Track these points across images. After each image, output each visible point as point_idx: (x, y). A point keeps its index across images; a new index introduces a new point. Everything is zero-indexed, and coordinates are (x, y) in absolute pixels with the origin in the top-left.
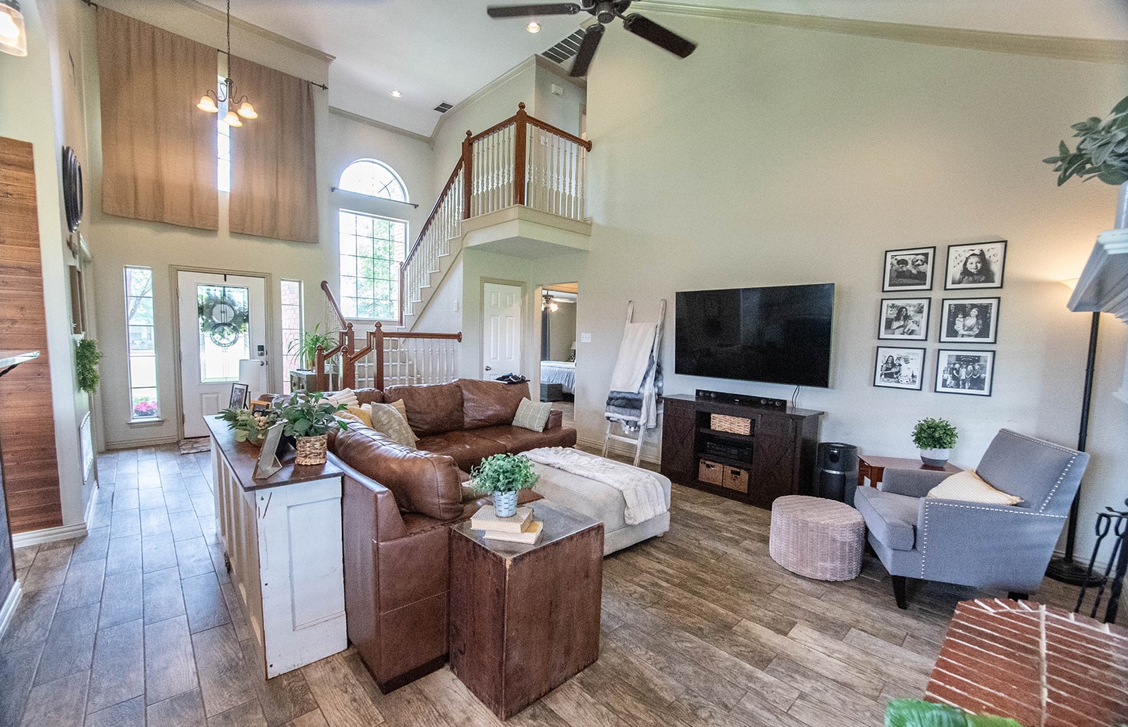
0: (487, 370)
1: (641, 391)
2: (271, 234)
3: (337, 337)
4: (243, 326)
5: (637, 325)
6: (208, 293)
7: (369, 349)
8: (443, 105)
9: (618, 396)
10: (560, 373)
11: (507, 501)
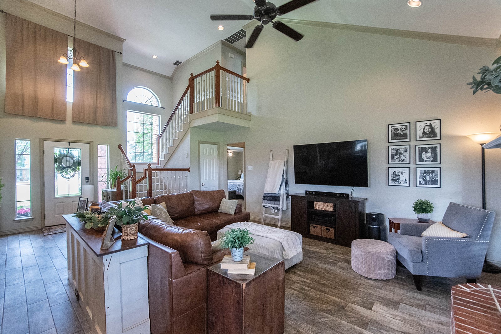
0: (202, 185)
1: (279, 192)
2: (93, 122)
3: (127, 172)
4: (78, 168)
5: (275, 161)
6: (60, 152)
7: (145, 177)
8: (177, 62)
9: (268, 195)
10: (234, 185)
11: (239, 253)
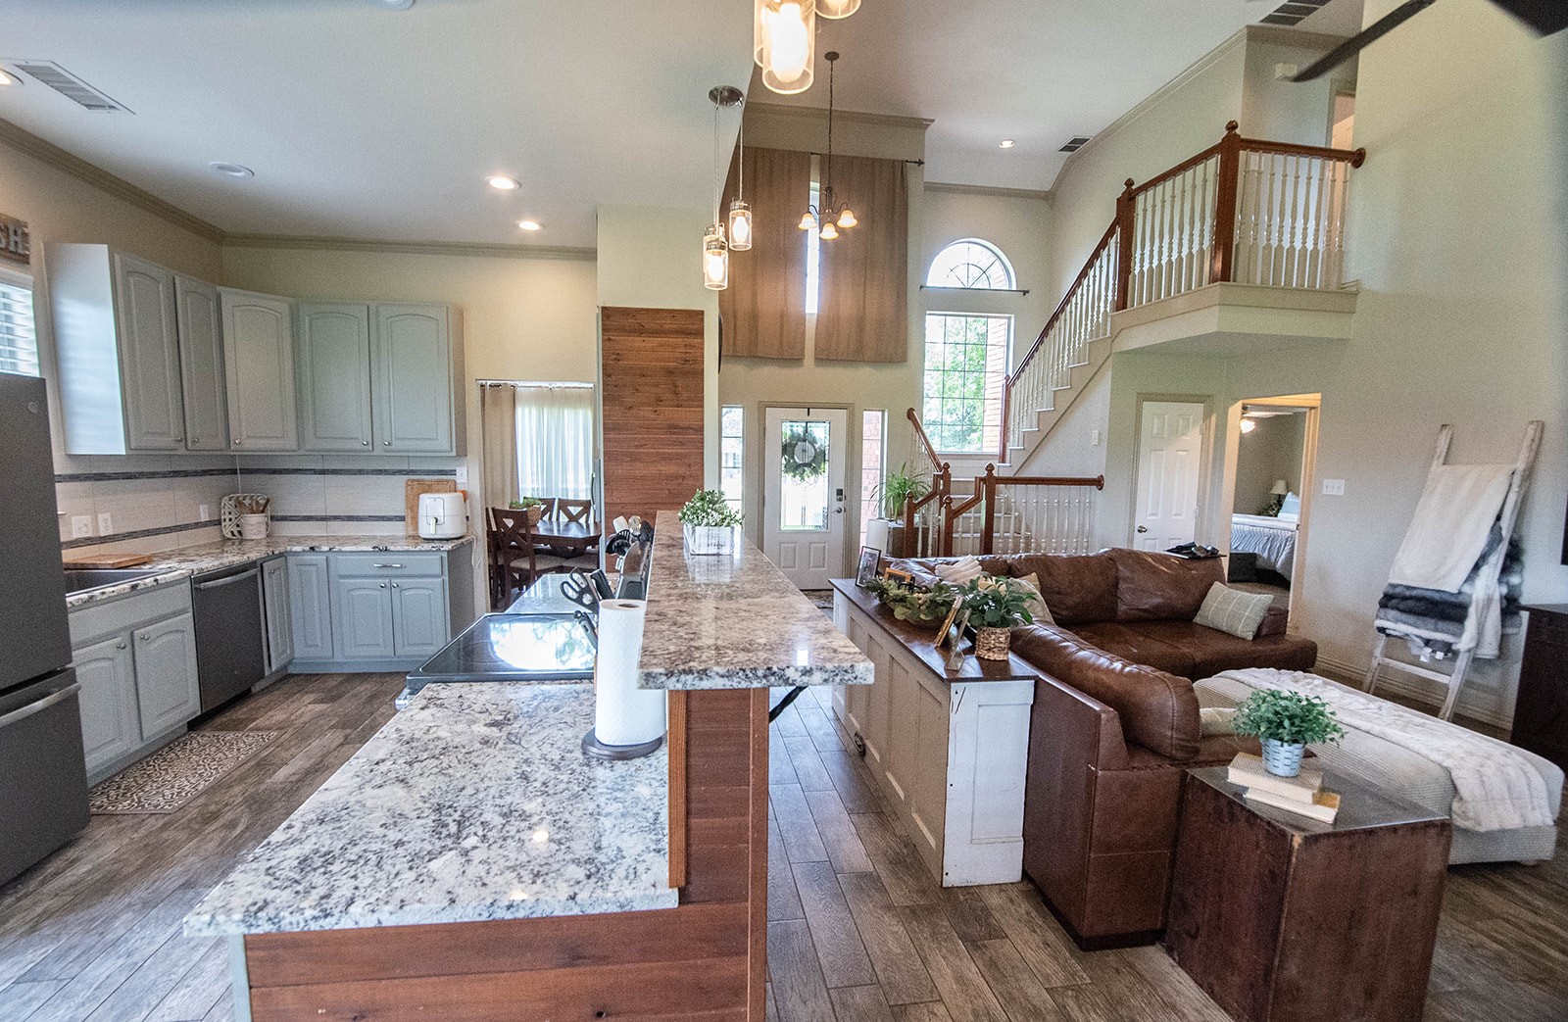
0: (1139, 531)
3: (930, 480)
4: (822, 466)
5: (1461, 469)
6: (791, 430)
7: (977, 499)
8: (1075, 141)
9: (1408, 593)
10: (1252, 534)
11: (1288, 755)
